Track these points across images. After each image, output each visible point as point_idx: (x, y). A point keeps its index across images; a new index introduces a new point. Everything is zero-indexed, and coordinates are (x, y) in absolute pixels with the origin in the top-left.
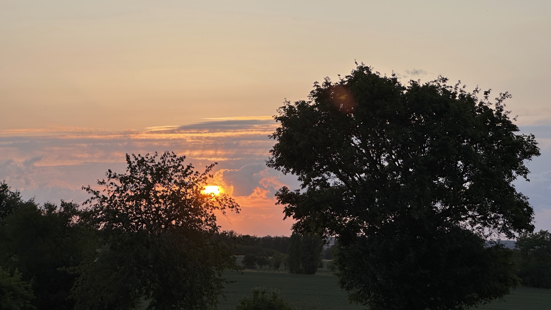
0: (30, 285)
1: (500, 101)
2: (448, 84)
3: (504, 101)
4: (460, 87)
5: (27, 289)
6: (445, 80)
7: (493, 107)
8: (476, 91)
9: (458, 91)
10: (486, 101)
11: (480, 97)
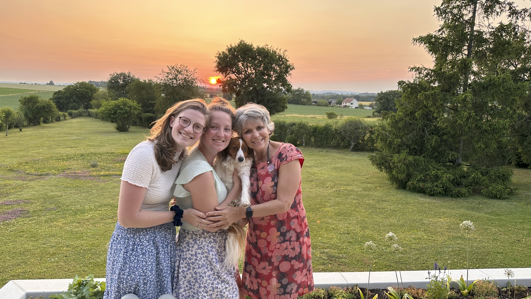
0: (140, 106)
1: (284, 52)
2: (268, 46)
3: (285, 53)
4: (272, 48)
5: (139, 107)
6: (267, 45)
7: (282, 55)
8: (277, 49)
9: (272, 49)
10: (280, 53)
11: (278, 51)
